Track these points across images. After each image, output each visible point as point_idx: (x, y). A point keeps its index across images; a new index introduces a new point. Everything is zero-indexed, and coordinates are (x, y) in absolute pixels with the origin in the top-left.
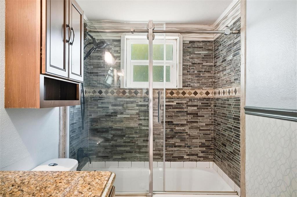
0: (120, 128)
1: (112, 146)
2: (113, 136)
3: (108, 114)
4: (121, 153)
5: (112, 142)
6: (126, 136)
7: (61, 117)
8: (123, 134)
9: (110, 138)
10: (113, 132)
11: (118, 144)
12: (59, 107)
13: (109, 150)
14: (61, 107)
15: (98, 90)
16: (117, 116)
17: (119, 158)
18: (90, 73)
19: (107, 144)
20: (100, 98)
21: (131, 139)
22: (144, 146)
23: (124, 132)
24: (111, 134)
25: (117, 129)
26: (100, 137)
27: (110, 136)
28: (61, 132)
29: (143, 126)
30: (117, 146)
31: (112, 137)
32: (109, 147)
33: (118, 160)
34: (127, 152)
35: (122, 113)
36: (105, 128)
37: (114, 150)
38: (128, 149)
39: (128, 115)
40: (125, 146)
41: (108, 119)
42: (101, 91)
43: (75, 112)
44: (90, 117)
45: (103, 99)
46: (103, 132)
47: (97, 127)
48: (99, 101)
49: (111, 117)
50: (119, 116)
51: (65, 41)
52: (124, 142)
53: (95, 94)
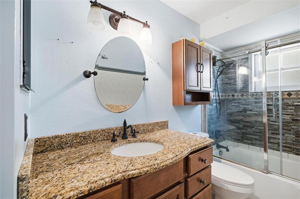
0: (249, 121)
1: (243, 133)
2: (244, 126)
3: (240, 110)
4: (251, 139)
5: (243, 130)
6: (255, 127)
7: (202, 110)
8: (252, 126)
9: (241, 127)
10: (243, 123)
11: (249, 132)
12: (200, 105)
13: (241, 136)
14: (202, 105)
15: (232, 94)
16: (246, 112)
17: (249, 143)
18: (226, 83)
19: (239, 131)
20: (233, 100)
21: (260, 130)
22: (272, 137)
23: (253, 124)
24: (242, 125)
25: (247, 121)
26: (234, 126)
27: (241, 126)
28: (202, 119)
29: (271, 121)
30: (247, 134)
31: (242, 127)
32: (241, 134)
33: (249, 144)
34: (256, 140)
35: (251, 110)
36: (237, 120)
37: (245, 136)
38: (257, 137)
39: (256, 112)
40: (254, 135)
41: (240, 114)
42: (234, 95)
43: (212, 108)
44: (226, 112)
45: (236, 100)
46: (235, 122)
47: (231, 119)
48: (232, 102)
49: (242, 113)
50: (248, 112)
51: (198, 72)
52: (253, 132)
53: (229, 97)
